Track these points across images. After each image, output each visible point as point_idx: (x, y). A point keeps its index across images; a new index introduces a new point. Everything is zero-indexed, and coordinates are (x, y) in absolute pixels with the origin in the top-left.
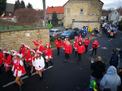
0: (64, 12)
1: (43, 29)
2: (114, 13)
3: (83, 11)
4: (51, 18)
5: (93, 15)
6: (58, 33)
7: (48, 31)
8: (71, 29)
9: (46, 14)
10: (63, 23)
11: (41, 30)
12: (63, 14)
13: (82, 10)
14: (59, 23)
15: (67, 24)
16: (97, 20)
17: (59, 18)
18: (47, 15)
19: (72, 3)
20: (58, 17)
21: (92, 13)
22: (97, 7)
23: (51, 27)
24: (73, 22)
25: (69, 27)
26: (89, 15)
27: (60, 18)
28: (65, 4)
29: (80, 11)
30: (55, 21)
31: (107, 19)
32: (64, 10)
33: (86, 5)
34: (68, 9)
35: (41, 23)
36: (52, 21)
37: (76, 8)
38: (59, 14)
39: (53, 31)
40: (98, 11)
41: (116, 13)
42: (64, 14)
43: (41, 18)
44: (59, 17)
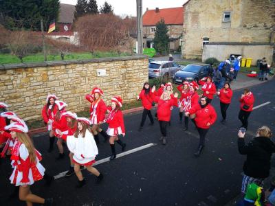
0: (183, 21)
1: (135, 61)
3: (231, 18)
4: (152, 36)
5: (256, 26)
6: (167, 69)
7: (145, 64)
8: (200, 61)
9: (144, 26)
10: (180, 47)
11: (130, 63)
12: (182, 24)
13: (227, 16)
14: (172, 45)
15: (191, 48)
16: (265, 39)
17: (172, 36)
18: (145, 28)
20: (168, 33)
21: (253, 24)
22: (268, 8)
23: (152, 55)
24: (204, 43)
25: (195, 57)
26: (245, 26)
27: (173, 34)
29: (222, 18)
30: (163, 41)
32: (185, 17)
33: (238, 2)
34: (193, 13)
35: (132, 48)
36: (155, 41)
37: (214, 12)
38: (171, 25)
39: (158, 66)
40: (270, 18)
42: (184, 26)
43: (131, 35)
44: (172, 32)
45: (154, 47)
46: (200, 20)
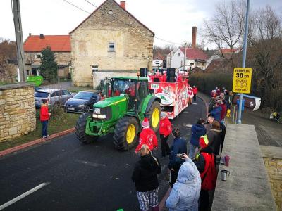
0: (71, 49)
1: (16, 90)
2: (176, 54)
3: (116, 48)
4: (38, 62)
5: (136, 56)
6: (57, 98)
7: (30, 94)
8: (90, 87)
9: (26, 52)
10: (70, 74)
11: (10, 93)
12: (70, 52)
13: (112, 47)
14: (61, 73)
15: (81, 75)
17: (61, 63)
18: (28, 54)
19: (89, 28)
20: (56, 60)
21: (134, 54)
23: (39, 83)
24: (94, 71)
25: (87, 84)
26: (128, 56)
27: (61, 61)
28: (73, 31)
29: (107, 48)
30: (51, 68)
31: (164, 65)
32: (72, 44)
33: (119, 35)
34: (81, 41)
35: (12, 75)
36: (42, 69)
37: (100, 41)
38: (58, 52)
39: (46, 94)
41: (179, 54)
42: (72, 53)
44: (60, 59)
45: (41, 74)
46: (87, 49)
